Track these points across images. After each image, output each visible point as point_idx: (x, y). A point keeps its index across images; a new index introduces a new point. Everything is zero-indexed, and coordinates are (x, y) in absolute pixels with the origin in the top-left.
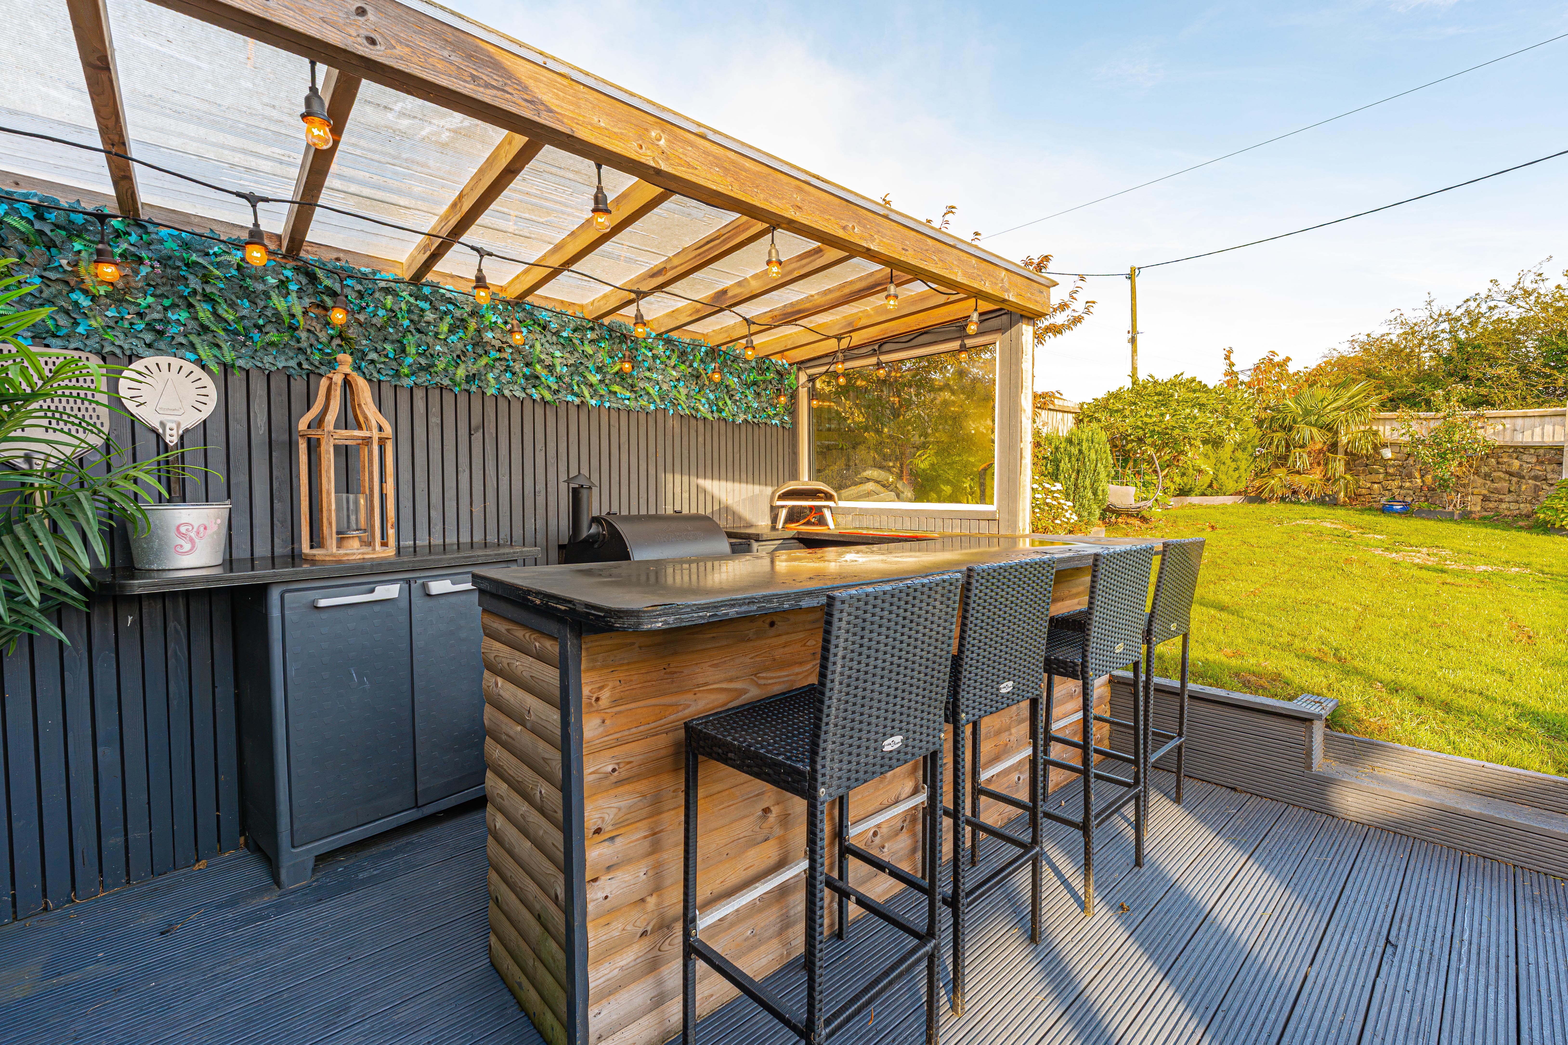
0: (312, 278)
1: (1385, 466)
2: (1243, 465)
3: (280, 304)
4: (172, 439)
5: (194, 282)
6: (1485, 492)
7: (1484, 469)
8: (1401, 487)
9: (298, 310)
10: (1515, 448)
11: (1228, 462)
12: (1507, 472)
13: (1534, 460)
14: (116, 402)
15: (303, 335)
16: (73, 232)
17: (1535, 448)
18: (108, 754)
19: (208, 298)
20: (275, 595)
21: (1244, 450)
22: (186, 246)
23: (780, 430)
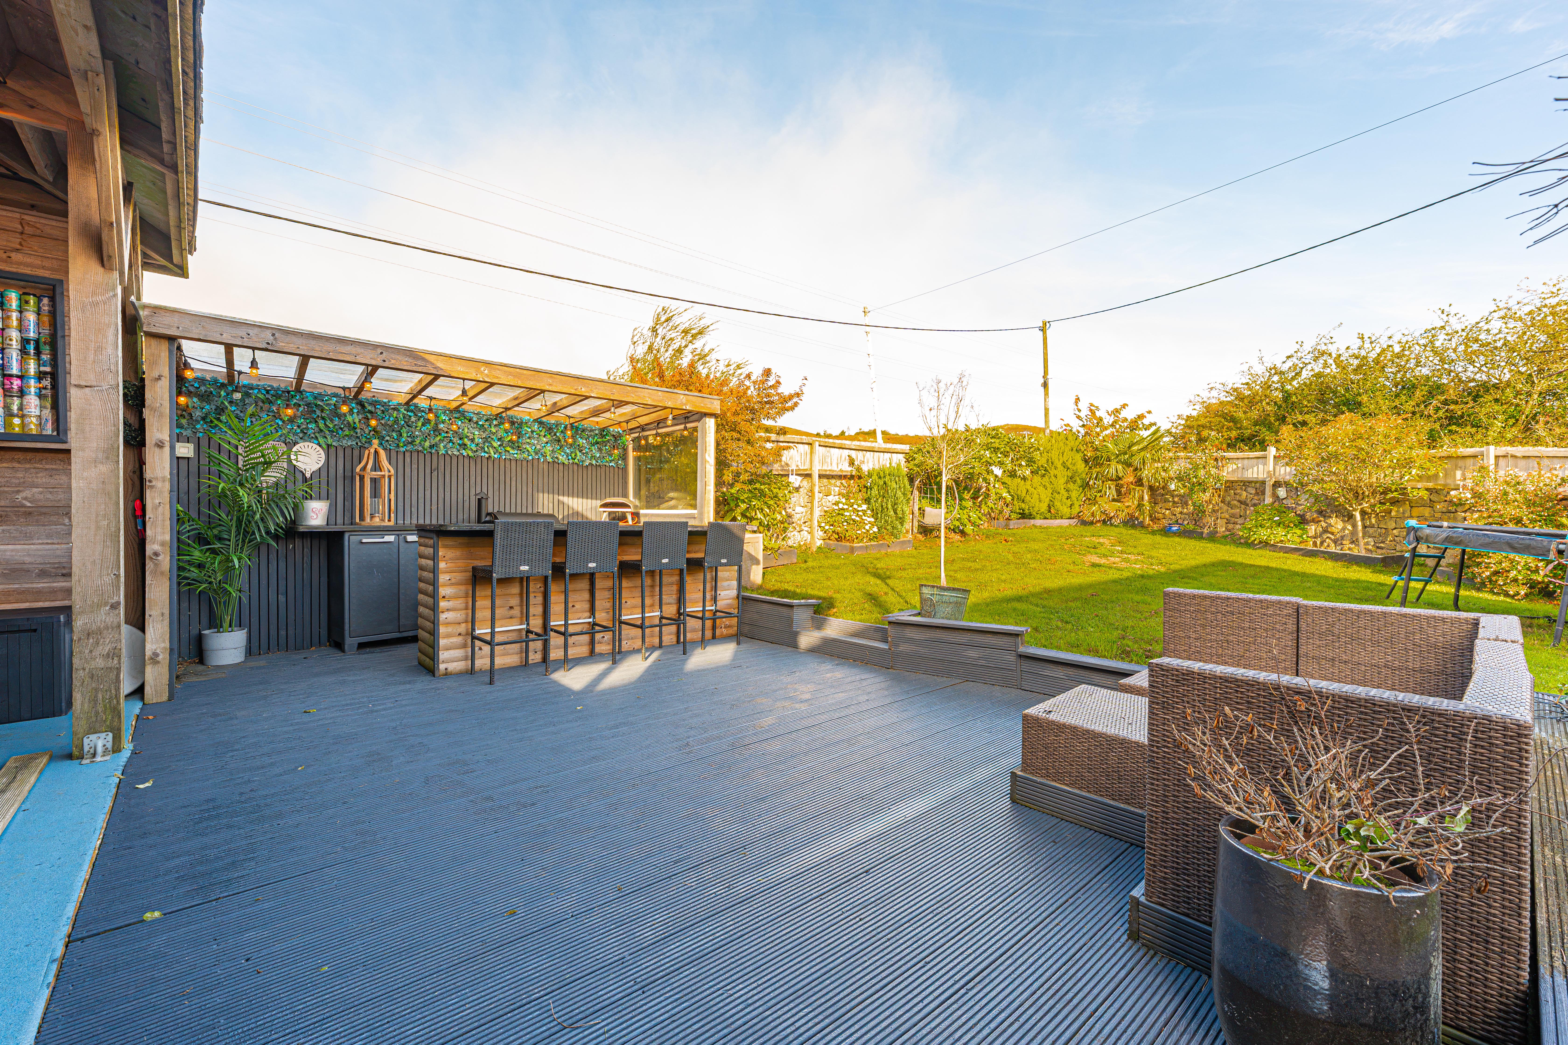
0: (363, 406)
1: (1173, 496)
2: (1074, 494)
3: (350, 418)
4: (308, 475)
5: (318, 413)
6: (1227, 516)
7: (1228, 499)
8: (1181, 513)
9: (357, 421)
10: (1244, 482)
11: (1063, 492)
12: (1239, 501)
13: (1253, 492)
14: (289, 461)
15: (358, 431)
16: (278, 397)
17: (1256, 482)
18: (282, 598)
19: (323, 418)
20: (346, 535)
21: (1075, 482)
22: (315, 398)
23: (616, 469)
